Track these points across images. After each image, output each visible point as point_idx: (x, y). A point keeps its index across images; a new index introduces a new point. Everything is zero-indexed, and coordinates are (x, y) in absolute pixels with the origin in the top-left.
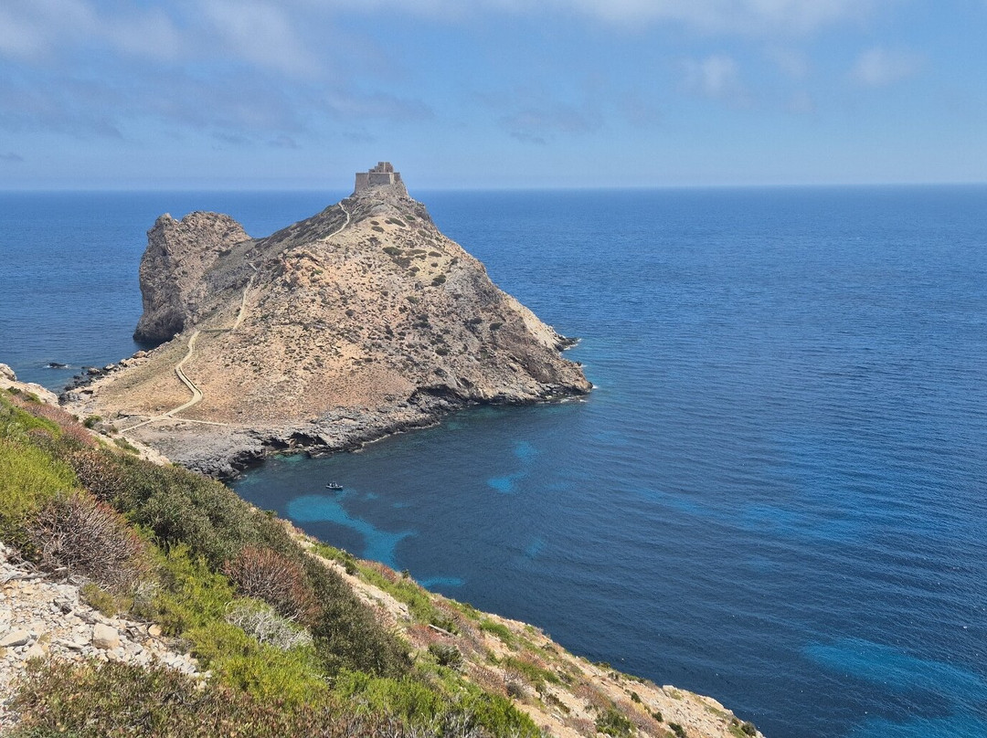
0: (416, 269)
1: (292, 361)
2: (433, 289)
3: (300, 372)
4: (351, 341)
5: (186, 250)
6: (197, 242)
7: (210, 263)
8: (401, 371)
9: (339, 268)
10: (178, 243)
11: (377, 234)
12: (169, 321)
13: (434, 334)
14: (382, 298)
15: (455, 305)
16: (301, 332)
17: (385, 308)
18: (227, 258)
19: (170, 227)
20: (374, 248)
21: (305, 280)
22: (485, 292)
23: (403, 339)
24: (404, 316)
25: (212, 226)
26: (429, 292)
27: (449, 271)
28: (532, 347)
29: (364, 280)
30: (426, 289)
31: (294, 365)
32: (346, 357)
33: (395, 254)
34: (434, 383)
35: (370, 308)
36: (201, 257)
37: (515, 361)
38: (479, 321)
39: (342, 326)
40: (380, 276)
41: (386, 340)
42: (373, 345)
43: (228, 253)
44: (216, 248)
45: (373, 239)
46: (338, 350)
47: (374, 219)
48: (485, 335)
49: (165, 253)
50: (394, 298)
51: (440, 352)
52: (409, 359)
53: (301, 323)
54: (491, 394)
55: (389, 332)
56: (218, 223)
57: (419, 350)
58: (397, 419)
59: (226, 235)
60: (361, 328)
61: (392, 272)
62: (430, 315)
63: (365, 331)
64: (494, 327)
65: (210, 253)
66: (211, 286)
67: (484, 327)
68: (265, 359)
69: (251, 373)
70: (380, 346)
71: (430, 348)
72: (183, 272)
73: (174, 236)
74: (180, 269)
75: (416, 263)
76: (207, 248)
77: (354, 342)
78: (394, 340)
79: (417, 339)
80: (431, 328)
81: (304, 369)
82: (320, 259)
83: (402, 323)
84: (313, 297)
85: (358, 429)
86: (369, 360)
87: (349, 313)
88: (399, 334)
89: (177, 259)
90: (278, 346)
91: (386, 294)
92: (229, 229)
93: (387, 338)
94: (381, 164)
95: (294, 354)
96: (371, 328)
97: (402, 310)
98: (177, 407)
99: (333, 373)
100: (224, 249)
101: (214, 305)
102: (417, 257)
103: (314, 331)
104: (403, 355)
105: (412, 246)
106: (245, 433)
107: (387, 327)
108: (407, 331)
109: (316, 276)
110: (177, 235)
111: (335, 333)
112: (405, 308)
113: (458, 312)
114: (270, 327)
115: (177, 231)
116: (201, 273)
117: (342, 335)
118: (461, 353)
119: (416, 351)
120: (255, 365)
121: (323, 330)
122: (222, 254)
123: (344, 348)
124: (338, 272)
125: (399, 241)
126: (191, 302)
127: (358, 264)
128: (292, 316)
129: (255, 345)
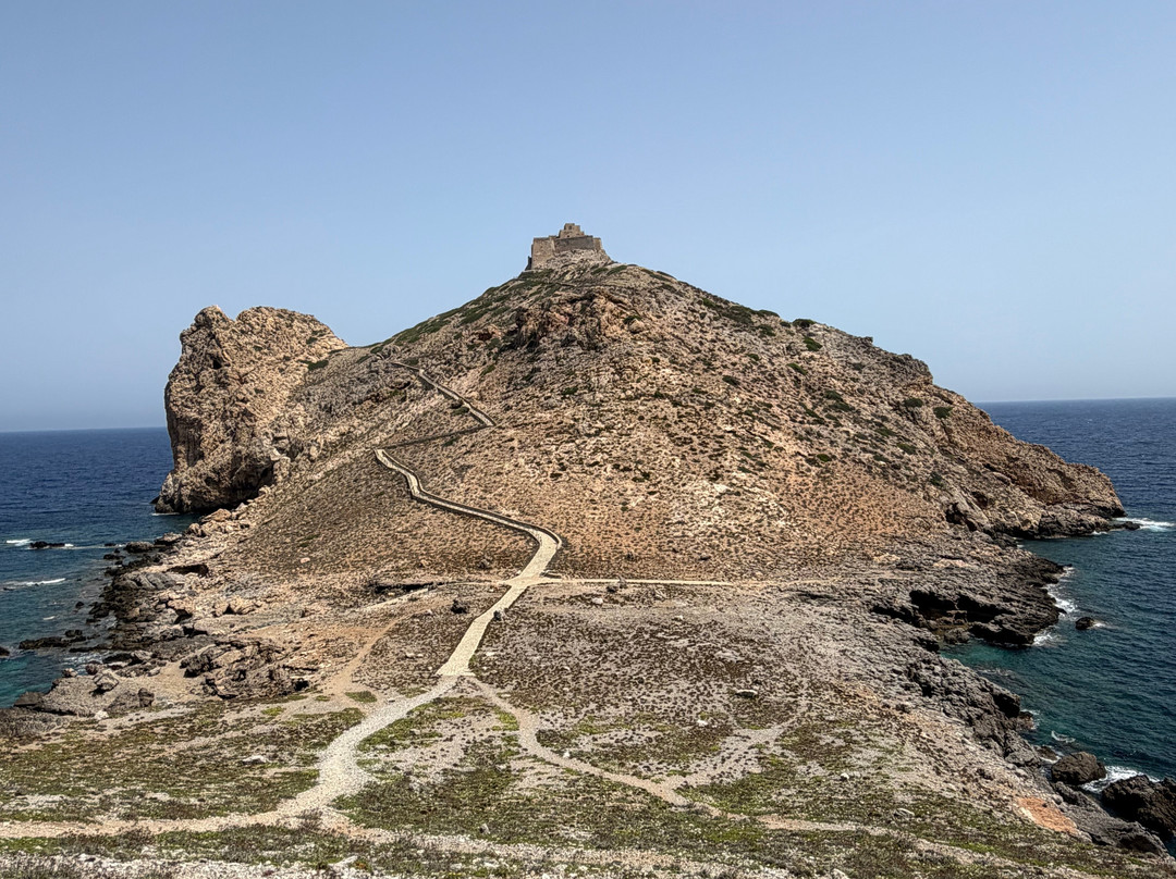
0: (767, 328)
1: (703, 457)
2: (815, 355)
3: (741, 476)
4: (770, 424)
5: (253, 358)
6: (269, 348)
7: (297, 377)
8: (884, 476)
9: (660, 317)
10: (240, 348)
13: (869, 421)
14: (755, 363)
16: (674, 409)
17: (773, 377)
18: (325, 372)
19: (223, 324)
21: (617, 331)
25: (290, 326)
26: (812, 358)
29: (711, 336)
30: (806, 354)
31: (715, 464)
32: (788, 451)
36: (281, 370)
38: (915, 403)
39: (737, 400)
40: (727, 333)
43: (323, 364)
44: (301, 357)
46: (766, 438)
48: (936, 428)
49: (217, 363)
50: (772, 364)
53: (658, 396)
55: (812, 413)
56: (296, 323)
57: (877, 443)
59: (311, 341)
61: (738, 329)
62: (840, 392)
63: (777, 409)
64: (941, 413)
65: (293, 364)
66: (313, 407)
67: (927, 413)
68: (641, 458)
70: (820, 435)
71: (888, 442)
72: (257, 391)
73: (231, 338)
74: (251, 386)
75: (758, 321)
76: (287, 358)
77: (779, 428)
78: (831, 426)
79: (858, 427)
80: (859, 412)
81: (742, 470)
84: (652, 356)
86: (825, 459)
87: (731, 381)
88: (828, 417)
89: (242, 371)
90: (648, 434)
91: (755, 358)
92: (315, 333)
93: (817, 422)
94: (568, 226)
95: (696, 446)
96: (783, 406)
98: (528, 557)
99: (795, 477)
100: (314, 360)
101: (344, 429)
102: (751, 314)
103: (698, 406)
107: (803, 406)
108: (832, 414)
109: (638, 323)
110: (235, 337)
111: (735, 411)
114: (599, 405)
115: (234, 331)
116: (286, 393)
117: (750, 414)
119: (877, 446)
120: (628, 470)
121: (713, 405)
122: (312, 367)
124: (665, 321)
125: (701, 295)
126: (280, 435)
127: (686, 313)
128: (634, 385)
129: (589, 436)
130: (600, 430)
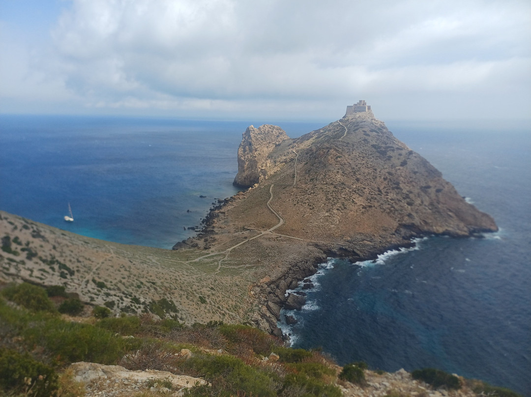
0: (390, 157)
1: (330, 205)
2: (401, 168)
3: (335, 211)
4: (359, 195)
5: (260, 143)
6: (265, 139)
7: (271, 149)
8: (389, 213)
9: (350, 155)
10: (257, 139)
11: (367, 137)
12: (251, 177)
13: (403, 193)
14: (374, 172)
15: (414, 177)
16: (333, 189)
17: (376, 177)
18: (279, 148)
19: (253, 132)
20: (366, 145)
21: (332, 161)
22: (431, 171)
23: (388, 195)
24: (386, 182)
25: (272, 132)
26: (399, 169)
27: (408, 158)
28: (461, 203)
29: (364, 162)
30: (398, 168)
31: (331, 207)
32: (358, 204)
33: (378, 148)
34: (408, 222)
35: (368, 177)
36: (267, 147)
37: (450, 211)
38: (429, 187)
39: (354, 187)
40: (372, 160)
41: (379, 196)
42: (372, 198)
43: (279, 145)
44: (274, 142)
45: (365, 140)
46: (354, 200)
47: (364, 129)
48: (433, 196)
49: (250, 144)
50: (380, 172)
51: (409, 204)
52: (393, 207)
53: (332, 184)
54: (441, 230)
55: (380, 191)
56: (274, 130)
57: (397, 202)
58: (392, 242)
59: (278, 136)
60: (365, 188)
61: (378, 158)
62: (401, 182)
63: (366, 190)
64: (438, 191)
65: (271, 145)
66: (272, 161)
67: (432, 191)
68: (315, 203)
69: (308, 210)
70: (376, 199)
71: (403, 201)
72: (259, 154)
73: (255, 136)
74: (258, 152)
75: (390, 153)
76: (270, 143)
77: (362, 196)
78: (383, 195)
79: (395, 196)
80: (402, 190)
81: (337, 209)
82: (340, 150)
83: (386, 186)
84: (338, 170)
85: (374, 248)
86: (370, 207)
87: (358, 180)
88: (385, 192)
89: (256, 147)
90: (321, 196)
91: (376, 170)
92: (279, 133)
93: (379, 194)
94: (361, 101)
95: (331, 201)
96: (370, 188)
97: (385, 179)
98: (273, 226)
99: (352, 213)
100: (277, 143)
102: (390, 150)
103: (340, 188)
104: (389, 204)
105: (386, 144)
106: (313, 245)
107: (378, 188)
108: (389, 191)
109: (339, 159)
111: (351, 190)
112: (387, 178)
113: (416, 181)
114: (316, 185)
115: (256, 134)
116: (267, 155)
117: (355, 191)
118: (420, 205)
119: (396, 203)
120: (310, 206)
121: (345, 188)
122: (277, 146)
123: (357, 198)
124: (350, 157)
125: (378, 141)
126: (262, 168)
127: (360, 153)
128: (327, 180)
129: (308, 194)
130: (312, 193)
